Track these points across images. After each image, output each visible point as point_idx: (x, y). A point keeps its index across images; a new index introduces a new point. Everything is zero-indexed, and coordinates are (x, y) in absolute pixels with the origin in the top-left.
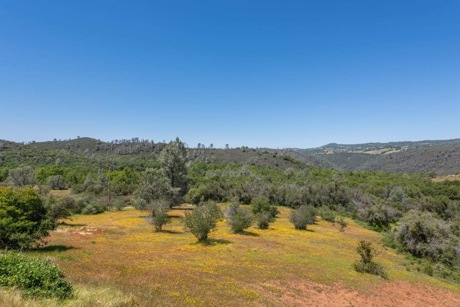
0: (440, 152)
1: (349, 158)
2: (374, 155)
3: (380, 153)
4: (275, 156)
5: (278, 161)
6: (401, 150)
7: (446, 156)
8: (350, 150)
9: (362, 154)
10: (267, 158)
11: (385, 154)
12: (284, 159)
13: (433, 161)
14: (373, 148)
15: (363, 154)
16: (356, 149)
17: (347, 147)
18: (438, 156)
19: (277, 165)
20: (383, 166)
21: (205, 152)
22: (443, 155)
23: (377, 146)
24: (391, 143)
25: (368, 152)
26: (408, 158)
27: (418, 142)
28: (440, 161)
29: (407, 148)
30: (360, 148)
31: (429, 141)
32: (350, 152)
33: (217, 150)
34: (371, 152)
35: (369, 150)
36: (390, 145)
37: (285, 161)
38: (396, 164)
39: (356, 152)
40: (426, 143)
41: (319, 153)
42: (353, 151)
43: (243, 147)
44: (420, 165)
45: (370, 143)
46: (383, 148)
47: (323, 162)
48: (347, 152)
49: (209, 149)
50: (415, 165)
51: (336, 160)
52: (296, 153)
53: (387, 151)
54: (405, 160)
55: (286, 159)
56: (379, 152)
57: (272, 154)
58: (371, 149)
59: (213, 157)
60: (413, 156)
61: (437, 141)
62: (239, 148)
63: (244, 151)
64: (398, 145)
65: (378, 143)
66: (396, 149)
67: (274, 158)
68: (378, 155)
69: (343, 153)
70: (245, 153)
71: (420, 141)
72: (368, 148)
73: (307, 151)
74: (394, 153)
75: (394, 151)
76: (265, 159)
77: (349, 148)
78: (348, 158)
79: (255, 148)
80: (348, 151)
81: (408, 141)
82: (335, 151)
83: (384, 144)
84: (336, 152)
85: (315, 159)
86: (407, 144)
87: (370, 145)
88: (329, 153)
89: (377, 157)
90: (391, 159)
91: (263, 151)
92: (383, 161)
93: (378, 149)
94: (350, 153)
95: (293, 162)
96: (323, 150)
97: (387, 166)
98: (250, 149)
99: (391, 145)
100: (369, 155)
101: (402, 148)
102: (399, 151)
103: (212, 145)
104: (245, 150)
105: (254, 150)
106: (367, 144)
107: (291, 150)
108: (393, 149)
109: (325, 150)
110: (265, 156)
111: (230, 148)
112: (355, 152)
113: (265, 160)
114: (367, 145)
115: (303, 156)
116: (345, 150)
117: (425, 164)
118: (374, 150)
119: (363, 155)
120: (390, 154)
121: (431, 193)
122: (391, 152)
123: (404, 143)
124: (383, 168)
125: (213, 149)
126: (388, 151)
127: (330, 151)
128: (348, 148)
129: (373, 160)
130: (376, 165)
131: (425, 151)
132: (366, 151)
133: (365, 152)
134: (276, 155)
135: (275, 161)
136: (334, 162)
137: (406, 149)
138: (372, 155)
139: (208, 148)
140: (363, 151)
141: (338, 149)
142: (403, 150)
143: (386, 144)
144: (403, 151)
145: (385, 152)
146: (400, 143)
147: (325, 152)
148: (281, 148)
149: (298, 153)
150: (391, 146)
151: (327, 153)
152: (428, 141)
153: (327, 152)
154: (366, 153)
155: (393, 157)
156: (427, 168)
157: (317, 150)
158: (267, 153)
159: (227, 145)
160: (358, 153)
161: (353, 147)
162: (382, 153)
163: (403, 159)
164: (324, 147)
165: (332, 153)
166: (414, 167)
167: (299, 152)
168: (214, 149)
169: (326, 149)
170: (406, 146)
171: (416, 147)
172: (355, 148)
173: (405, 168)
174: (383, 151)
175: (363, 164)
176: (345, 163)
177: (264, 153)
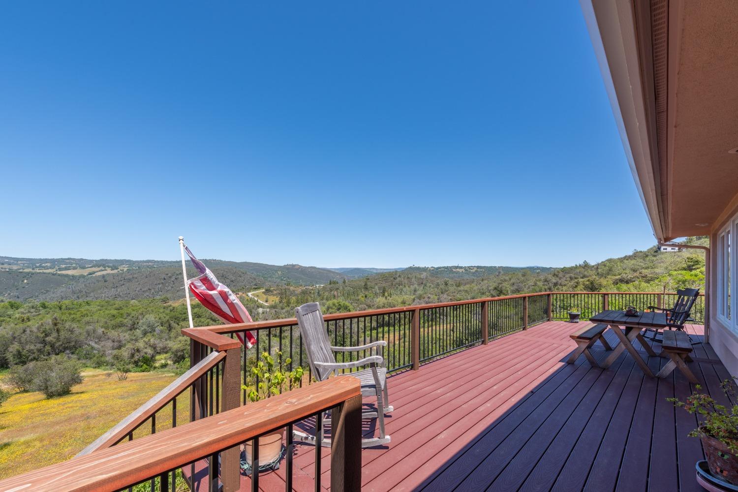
0: (167, 274)
1: (25, 281)
2: (77, 276)
3: (86, 274)
6: (119, 270)
7: (173, 279)
8: (28, 267)
9: (53, 275)
11: (94, 275)
13: (159, 284)
14: (74, 265)
15: (56, 274)
16: (40, 266)
17: (19, 262)
18: (165, 279)
20: (93, 291)
22: (170, 277)
23: (81, 263)
24: (102, 260)
25: (64, 272)
26: (130, 280)
27: (141, 262)
28: (167, 285)
29: (127, 268)
30: (49, 264)
31: (154, 260)
32: (26, 270)
34: (70, 272)
35: (66, 269)
36: (102, 264)
38: (113, 289)
39: (41, 271)
40: (150, 264)
42: (33, 269)
44: (145, 289)
45: (69, 259)
46: (90, 267)
48: (21, 270)
50: (138, 289)
53: (97, 272)
54: (124, 283)
56: (85, 272)
58: (70, 267)
60: (136, 278)
61: (162, 262)
64: (115, 264)
65: (82, 259)
66: (110, 269)
68: (83, 276)
69: (10, 272)
71: (143, 261)
72: (64, 266)
74: (108, 274)
75: (109, 271)
77: (26, 265)
78: (23, 281)
80: (24, 269)
81: (128, 259)
83: (91, 261)
86: (126, 262)
87: (67, 261)
89: (82, 280)
90: (104, 282)
92: (92, 284)
93: (84, 268)
94: (28, 273)
97: (99, 292)
99: (104, 263)
100: (67, 276)
101: (121, 268)
102: (115, 271)
106: (62, 259)
108: (107, 268)
112: (38, 271)
114: (62, 261)
116: (15, 267)
117: (151, 288)
118: (75, 268)
119: (55, 277)
120: (103, 276)
121: (178, 319)
122: (104, 273)
123: (122, 262)
124: (92, 294)
126: (100, 271)
128: (24, 264)
129: (75, 284)
130: (80, 292)
131: (150, 273)
132: (60, 269)
133: (59, 272)
137: (125, 269)
138: (73, 276)
140: (54, 270)
142: (121, 270)
143: (96, 261)
144: (121, 272)
145: (94, 273)
146: (116, 261)
150: (104, 265)
152: (152, 261)
154: (61, 274)
155: (108, 279)
156: (153, 293)
160: (45, 273)
161: (32, 262)
162: (90, 274)
163: (122, 283)
166: (137, 292)
170: (124, 266)
171: (139, 267)
172: (38, 265)
173: (126, 294)
174: (91, 271)
175: (55, 290)
176: (17, 289)
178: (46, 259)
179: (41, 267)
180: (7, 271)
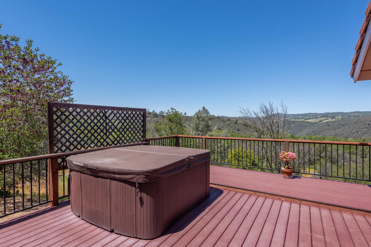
1: (292, 125)
2: (313, 123)
3: (318, 122)
4: (236, 123)
5: (239, 127)
6: (336, 119)
8: (293, 118)
9: (303, 122)
10: (230, 124)
11: (322, 122)
12: (243, 125)
13: (364, 128)
14: (312, 117)
17: (290, 116)
18: (369, 124)
19: (238, 130)
20: (322, 132)
23: (315, 116)
24: (326, 113)
26: (344, 125)
27: (350, 113)
29: (341, 118)
30: (301, 117)
32: (292, 120)
34: (310, 121)
35: (309, 119)
37: (245, 127)
38: (333, 131)
39: (298, 120)
40: (356, 114)
42: (295, 119)
44: (354, 132)
45: (309, 113)
46: (320, 118)
48: (290, 120)
50: (349, 131)
53: (324, 120)
54: (340, 127)
55: (245, 125)
56: (317, 120)
57: (233, 121)
60: (348, 124)
61: (366, 112)
64: (333, 115)
65: (315, 113)
66: (331, 118)
68: (316, 123)
69: (287, 121)
72: (307, 117)
74: (330, 121)
76: (229, 125)
78: (291, 125)
80: (291, 119)
83: (320, 114)
84: (281, 120)
86: (340, 114)
87: (309, 115)
89: (316, 125)
90: (328, 126)
92: (322, 127)
93: (316, 118)
94: (293, 121)
95: (251, 128)
99: (327, 115)
100: (309, 122)
101: (337, 117)
102: (334, 120)
105: (219, 118)
106: (306, 113)
108: (329, 118)
110: (228, 122)
113: (228, 126)
114: (306, 115)
116: (288, 119)
117: (358, 131)
118: (312, 118)
120: (327, 123)
122: (327, 121)
123: (337, 114)
126: (325, 120)
127: (276, 119)
129: (313, 127)
130: (316, 131)
131: (358, 120)
132: (306, 119)
133: (305, 121)
134: (237, 122)
135: (236, 127)
138: (312, 123)
140: (303, 119)
143: (323, 114)
145: (322, 121)
146: (334, 113)
148: (237, 116)
152: (358, 112)
154: (307, 121)
155: (330, 124)
156: (360, 134)
158: (229, 120)
160: (300, 121)
162: (320, 121)
163: (338, 127)
170: (339, 116)
171: (348, 117)
172: (296, 117)
173: (341, 134)
176: (289, 129)
177: (227, 120)
178: (299, 114)
179: (298, 118)
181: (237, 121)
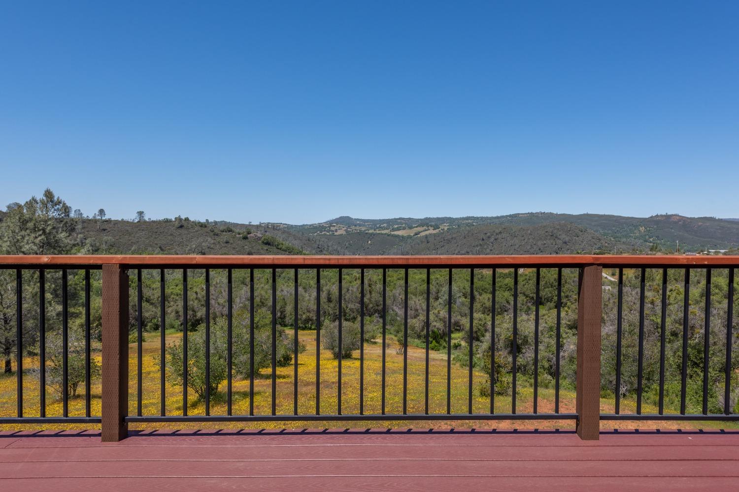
0: (486, 234)
1: (369, 242)
2: (405, 237)
3: (412, 235)
4: (245, 238)
5: (252, 247)
7: (492, 239)
8: (371, 228)
9: (388, 235)
11: (419, 236)
12: (263, 242)
13: (477, 246)
14: (404, 225)
15: (390, 235)
17: (366, 224)
21: (83, 228)
22: (489, 237)
23: (408, 223)
24: (426, 219)
25: (396, 233)
26: (449, 241)
27: (461, 219)
28: (485, 247)
29: (447, 227)
30: (385, 225)
31: (474, 217)
32: (370, 231)
33: (116, 222)
34: (401, 233)
35: (398, 229)
37: (266, 247)
39: (380, 232)
40: (469, 221)
41: (323, 233)
42: (375, 230)
43: (179, 219)
45: (400, 219)
46: (416, 227)
47: (330, 248)
48: (367, 232)
49: (95, 221)
51: (349, 244)
52: (284, 232)
55: (268, 243)
56: (412, 233)
57: (239, 234)
58: (400, 227)
59: (105, 238)
60: (455, 239)
61: (482, 218)
62: (167, 221)
63: (181, 227)
64: (437, 223)
65: (410, 219)
66: (433, 228)
67: (244, 241)
68: (410, 237)
70: (183, 231)
71: (463, 218)
72: (396, 226)
73: (303, 229)
74: (430, 234)
75: (431, 231)
76: (227, 242)
79: (203, 220)
81: (449, 216)
82: (349, 229)
83: (417, 220)
84: (350, 231)
85: (318, 243)
86: (447, 220)
87: (399, 221)
88: (339, 233)
89: (409, 241)
90: (427, 243)
91: (222, 228)
92: (417, 246)
93: (411, 228)
94: (371, 234)
95: (281, 249)
96: (330, 227)
98: (193, 222)
99: (428, 221)
100: (398, 236)
102: (437, 231)
103: (102, 212)
104: (183, 224)
105: (202, 225)
106: (395, 219)
107: (275, 227)
108: (430, 228)
109: (332, 228)
110: (226, 236)
111: (146, 218)
112: (378, 232)
113: (226, 245)
114: (395, 221)
115: (295, 238)
116: (363, 229)
118: (404, 229)
119: (389, 238)
120: (427, 237)
122: (427, 233)
123: (444, 220)
125: (106, 221)
126: (424, 231)
127: (341, 229)
128: (369, 225)
129: (404, 245)
130: (408, 253)
131: (469, 232)
132: (394, 230)
133: (392, 233)
134: (249, 236)
135: (246, 247)
136: (347, 248)
137: (446, 229)
138: (403, 237)
139: (91, 217)
140: (389, 230)
141: (353, 227)
142: (442, 229)
143: (421, 220)
144: (441, 231)
145: (419, 233)
146: (438, 219)
147: (333, 231)
148: (255, 222)
149: (289, 233)
150: (427, 224)
151: (336, 234)
152: (472, 217)
153: (336, 231)
154: (394, 234)
155: (430, 240)
157: (320, 228)
158: (230, 231)
159: (141, 213)
160: (382, 234)
161: (375, 224)
162: (416, 234)
163: (442, 244)
164: (331, 223)
165: (344, 233)
167: (289, 230)
168: (108, 221)
169: (334, 226)
170: (445, 224)
171: (458, 226)
172: (378, 226)
174: (417, 231)
175: (390, 251)
176: (364, 250)
177: (223, 231)
178: (384, 220)
179: (381, 228)
180: (359, 233)
181: (249, 233)
